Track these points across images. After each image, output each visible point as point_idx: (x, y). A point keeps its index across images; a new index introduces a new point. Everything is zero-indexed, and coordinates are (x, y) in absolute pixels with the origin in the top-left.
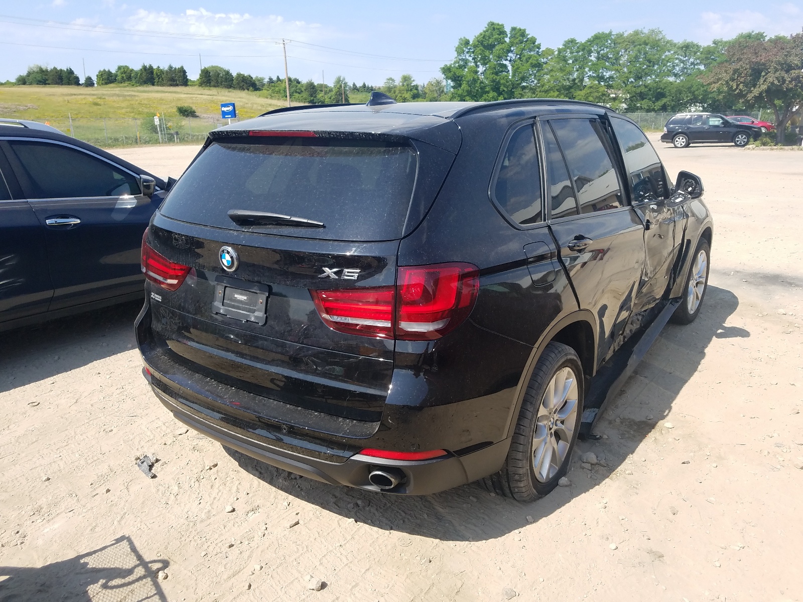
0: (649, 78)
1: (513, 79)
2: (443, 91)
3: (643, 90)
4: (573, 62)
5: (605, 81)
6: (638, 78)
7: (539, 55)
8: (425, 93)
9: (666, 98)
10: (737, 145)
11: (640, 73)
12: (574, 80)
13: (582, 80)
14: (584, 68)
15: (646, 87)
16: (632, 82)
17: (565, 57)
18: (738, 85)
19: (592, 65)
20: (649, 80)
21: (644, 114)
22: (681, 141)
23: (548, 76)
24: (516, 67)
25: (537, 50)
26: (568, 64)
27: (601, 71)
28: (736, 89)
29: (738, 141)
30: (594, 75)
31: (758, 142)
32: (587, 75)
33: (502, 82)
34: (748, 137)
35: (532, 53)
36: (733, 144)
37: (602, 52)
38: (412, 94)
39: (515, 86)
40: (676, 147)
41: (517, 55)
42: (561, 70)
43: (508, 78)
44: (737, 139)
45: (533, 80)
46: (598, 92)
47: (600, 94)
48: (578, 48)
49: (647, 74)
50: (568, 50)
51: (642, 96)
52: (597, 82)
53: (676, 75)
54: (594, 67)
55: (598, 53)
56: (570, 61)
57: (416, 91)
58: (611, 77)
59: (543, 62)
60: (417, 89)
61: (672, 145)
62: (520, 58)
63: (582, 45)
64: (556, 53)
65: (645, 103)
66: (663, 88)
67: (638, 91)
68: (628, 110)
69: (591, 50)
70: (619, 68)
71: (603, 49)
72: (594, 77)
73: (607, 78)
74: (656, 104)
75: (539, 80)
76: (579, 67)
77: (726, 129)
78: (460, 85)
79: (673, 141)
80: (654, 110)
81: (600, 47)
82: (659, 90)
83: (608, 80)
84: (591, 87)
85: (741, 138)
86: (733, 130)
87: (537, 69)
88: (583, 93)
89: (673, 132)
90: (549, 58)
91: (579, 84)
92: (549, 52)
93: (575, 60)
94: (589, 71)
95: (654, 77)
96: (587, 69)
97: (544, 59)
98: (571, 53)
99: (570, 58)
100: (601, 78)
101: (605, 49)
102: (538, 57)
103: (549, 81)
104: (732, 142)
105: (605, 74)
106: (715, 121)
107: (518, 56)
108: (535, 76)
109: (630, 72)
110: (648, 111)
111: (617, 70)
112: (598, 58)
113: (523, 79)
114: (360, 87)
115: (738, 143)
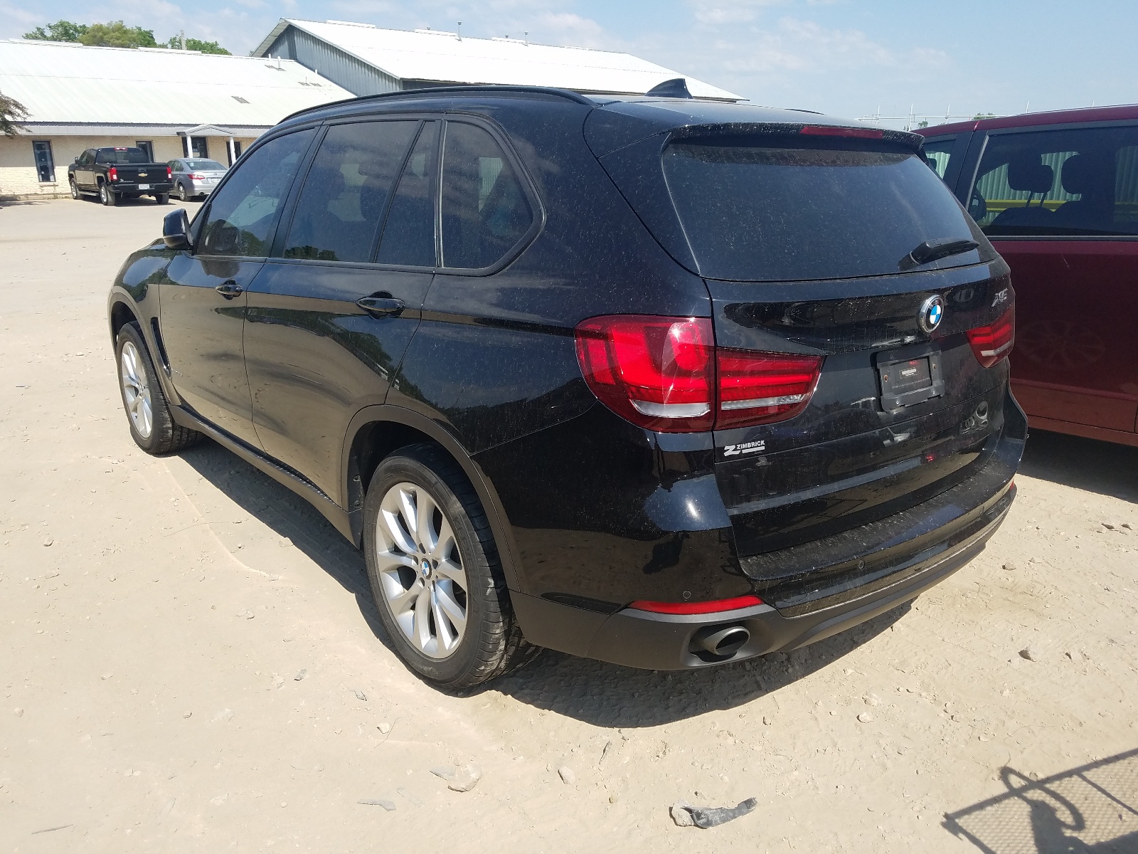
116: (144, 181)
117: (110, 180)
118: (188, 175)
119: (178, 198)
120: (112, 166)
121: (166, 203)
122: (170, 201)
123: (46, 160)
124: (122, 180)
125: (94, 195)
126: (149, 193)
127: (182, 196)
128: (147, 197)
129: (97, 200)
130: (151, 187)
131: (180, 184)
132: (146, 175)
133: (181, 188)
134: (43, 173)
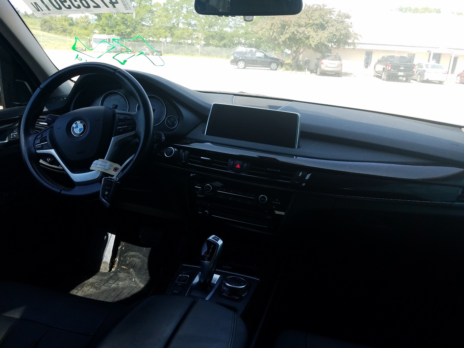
0: (216, 27)
1: (136, 19)
2: (90, 23)
3: (214, 34)
4: (173, 12)
5: (192, 26)
6: (210, 26)
7: (152, 6)
8: (78, 23)
9: (226, 40)
10: (272, 69)
11: (211, 24)
12: (174, 24)
13: (178, 24)
14: (179, 17)
15: (215, 32)
16: (207, 28)
17: (168, 8)
18: (273, 33)
19: (185, 15)
20: (216, 29)
21: (214, 48)
22: (241, 64)
23: (158, 19)
24: (137, 11)
25: (150, 2)
26: (170, 13)
27: (189, 20)
28: (272, 36)
29: (272, 67)
30: (185, 22)
31: (284, 68)
32: (180, 22)
33: (129, 19)
34: (278, 65)
35: (147, 4)
36: (270, 69)
37: (189, 8)
38: (68, 23)
39: (138, 23)
40: (239, 68)
41: (137, 3)
42: (166, 16)
43: (132, 18)
44: (271, 66)
45: (149, 20)
46: (188, 32)
47: (189, 34)
48: (175, 4)
49: (215, 25)
50: (169, 5)
51: (213, 37)
52: (187, 26)
53: (230, 27)
54: (185, 17)
55: (187, 9)
56: (171, 12)
57: (71, 21)
58: (195, 24)
59: (155, 11)
60: (72, 20)
61: (237, 67)
62: (139, 6)
63: (177, 2)
64: (162, 6)
65: (215, 42)
66: (224, 34)
67: (211, 34)
68: (205, 45)
69: (183, 6)
70: (200, 19)
71: (190, 7)
72: (185, 23)
73: (193, 25)
74: (221, 43)
75: (152, 21)
76: (176, 16)
77: (266, 60)
78: (101, 19)
79: (237, 64)
80: (219, 46)
81: (188, 6)
82: (222, 35)
83: (193, 26)
84: (184, 29)
85: (274, 65)
86: (269, 60)
87: (151, 14)
88: (179, 32)
89: (237, 59)
90: (159, 8)
91: (176, 26)
92: (157, 5)
93: (174, 12)
94: (183, 19)
95: (219, 27)
96: (181, 18)
97: (155, 8)
98: (171, 6)
99: (171, 10)
100: (189, 24)
101: (191, 7)
102: (151, 7)
103: (158, 23)
104: (269, 67)
105: (191, 22)
106: (259, 54)
107: (138, 5)
108: (150, 18)
109: (206, 22)
110: (217, 46)
111: (198, 20)
112: (187, 12)
113: (142, 19)
114: (30, 14)
115: (272, 68)
116: (401, 71)
117: (387, 70)
118: (424, 70)
119: (416, 80)
120: (390, 63)
121: (409, 82)
122: (412, 81)
123: (369, 60)
124: (392, 70)
125: (380, 75)
126: (403, 76)
127: (418, 80)
128: (401, 78)
129: (380, 77)
130: (404, 74)
131: (419, 74)
132: (404, 68)
133: (419, 76)
134: (366, 65)
